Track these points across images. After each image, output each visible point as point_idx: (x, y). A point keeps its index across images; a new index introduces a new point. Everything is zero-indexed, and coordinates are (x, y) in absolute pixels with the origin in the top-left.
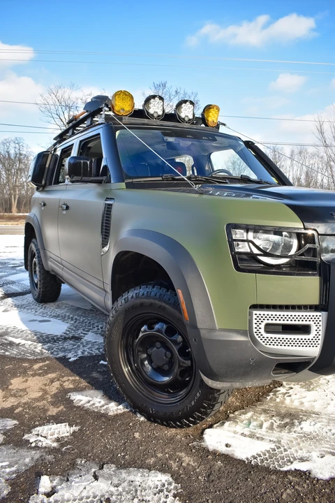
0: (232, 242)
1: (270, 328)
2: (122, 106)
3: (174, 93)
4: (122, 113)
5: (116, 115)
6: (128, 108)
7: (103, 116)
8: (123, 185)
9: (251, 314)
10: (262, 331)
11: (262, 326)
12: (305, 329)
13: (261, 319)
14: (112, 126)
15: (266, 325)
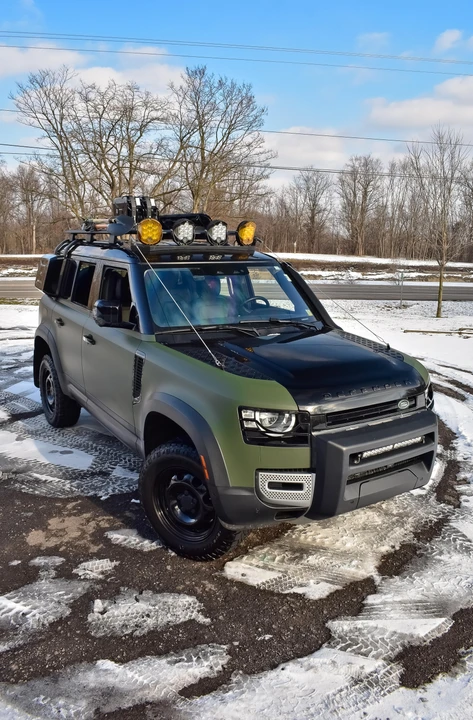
0: (242, 421)
1: (272, 485)
2: (150, 236)
3: (216, 85)
4: (150, 242)
6: (155, 237)
8: (153, 337)
9: (257, 475)
10: (267, 487)
11: (267, 484)
12: (299, 487)
13: (265, 479)
14: (140, 264)
15: (269, 483)
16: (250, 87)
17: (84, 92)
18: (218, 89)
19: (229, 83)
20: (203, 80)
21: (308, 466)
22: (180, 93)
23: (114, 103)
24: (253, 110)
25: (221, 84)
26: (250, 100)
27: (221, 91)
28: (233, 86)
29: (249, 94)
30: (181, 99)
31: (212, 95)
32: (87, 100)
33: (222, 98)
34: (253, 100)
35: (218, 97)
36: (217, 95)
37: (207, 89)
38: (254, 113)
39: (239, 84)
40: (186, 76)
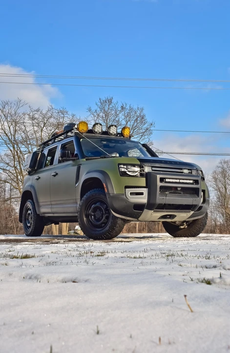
0: (119, 168)
1: (131, 194)
2: (83, 128)
3: (120, 109)
4: (83, 131)
5: (80, 132)
6: (85, 129)
7: (74, 133)
8: (85, 160)
9: (125, 190)
10: (129, 195)
11: (129, 193)
12: (142, 194)
13: (129, 191)
14: (78, 137)
15: (131, 193)
16: (142, 109)
17: (31, 114)
18: (121, 112)
19: (128, 107)
20: (111, 106)
21: (145, 185)
22: (95, 114)
23: (52, 120)
24: (145, 123)
25: (122, 108)
26: (143, 118)
27: (123, 113)
28: (131, 109)
29: (142, 114)
30: (96, 118)
31: (117, 115)
32: (33, 118)
33: (123, 117)
34: (145, 118)
35: (121, 116)
36: (120, 115)
37: (113, 112)
38: (146, 126)
39: (135, 107)
40: (99, 104)
